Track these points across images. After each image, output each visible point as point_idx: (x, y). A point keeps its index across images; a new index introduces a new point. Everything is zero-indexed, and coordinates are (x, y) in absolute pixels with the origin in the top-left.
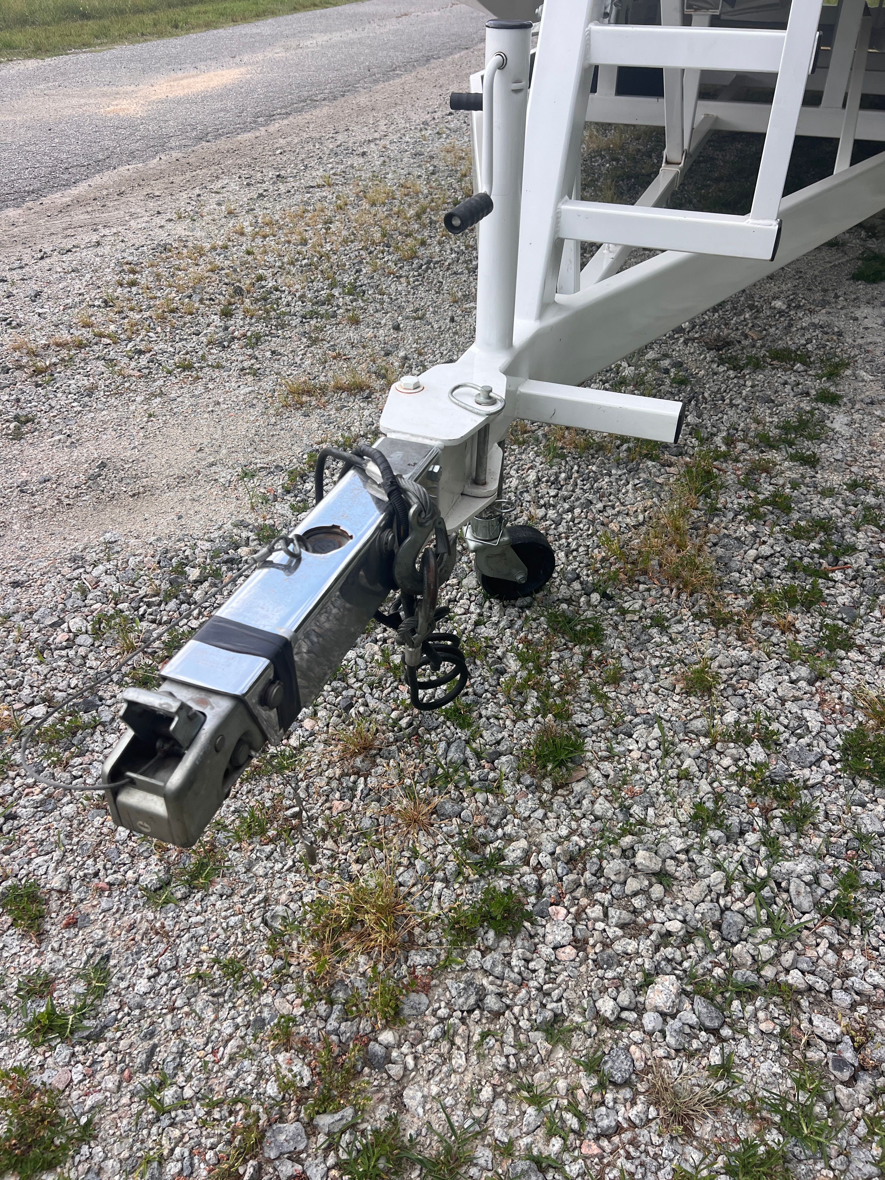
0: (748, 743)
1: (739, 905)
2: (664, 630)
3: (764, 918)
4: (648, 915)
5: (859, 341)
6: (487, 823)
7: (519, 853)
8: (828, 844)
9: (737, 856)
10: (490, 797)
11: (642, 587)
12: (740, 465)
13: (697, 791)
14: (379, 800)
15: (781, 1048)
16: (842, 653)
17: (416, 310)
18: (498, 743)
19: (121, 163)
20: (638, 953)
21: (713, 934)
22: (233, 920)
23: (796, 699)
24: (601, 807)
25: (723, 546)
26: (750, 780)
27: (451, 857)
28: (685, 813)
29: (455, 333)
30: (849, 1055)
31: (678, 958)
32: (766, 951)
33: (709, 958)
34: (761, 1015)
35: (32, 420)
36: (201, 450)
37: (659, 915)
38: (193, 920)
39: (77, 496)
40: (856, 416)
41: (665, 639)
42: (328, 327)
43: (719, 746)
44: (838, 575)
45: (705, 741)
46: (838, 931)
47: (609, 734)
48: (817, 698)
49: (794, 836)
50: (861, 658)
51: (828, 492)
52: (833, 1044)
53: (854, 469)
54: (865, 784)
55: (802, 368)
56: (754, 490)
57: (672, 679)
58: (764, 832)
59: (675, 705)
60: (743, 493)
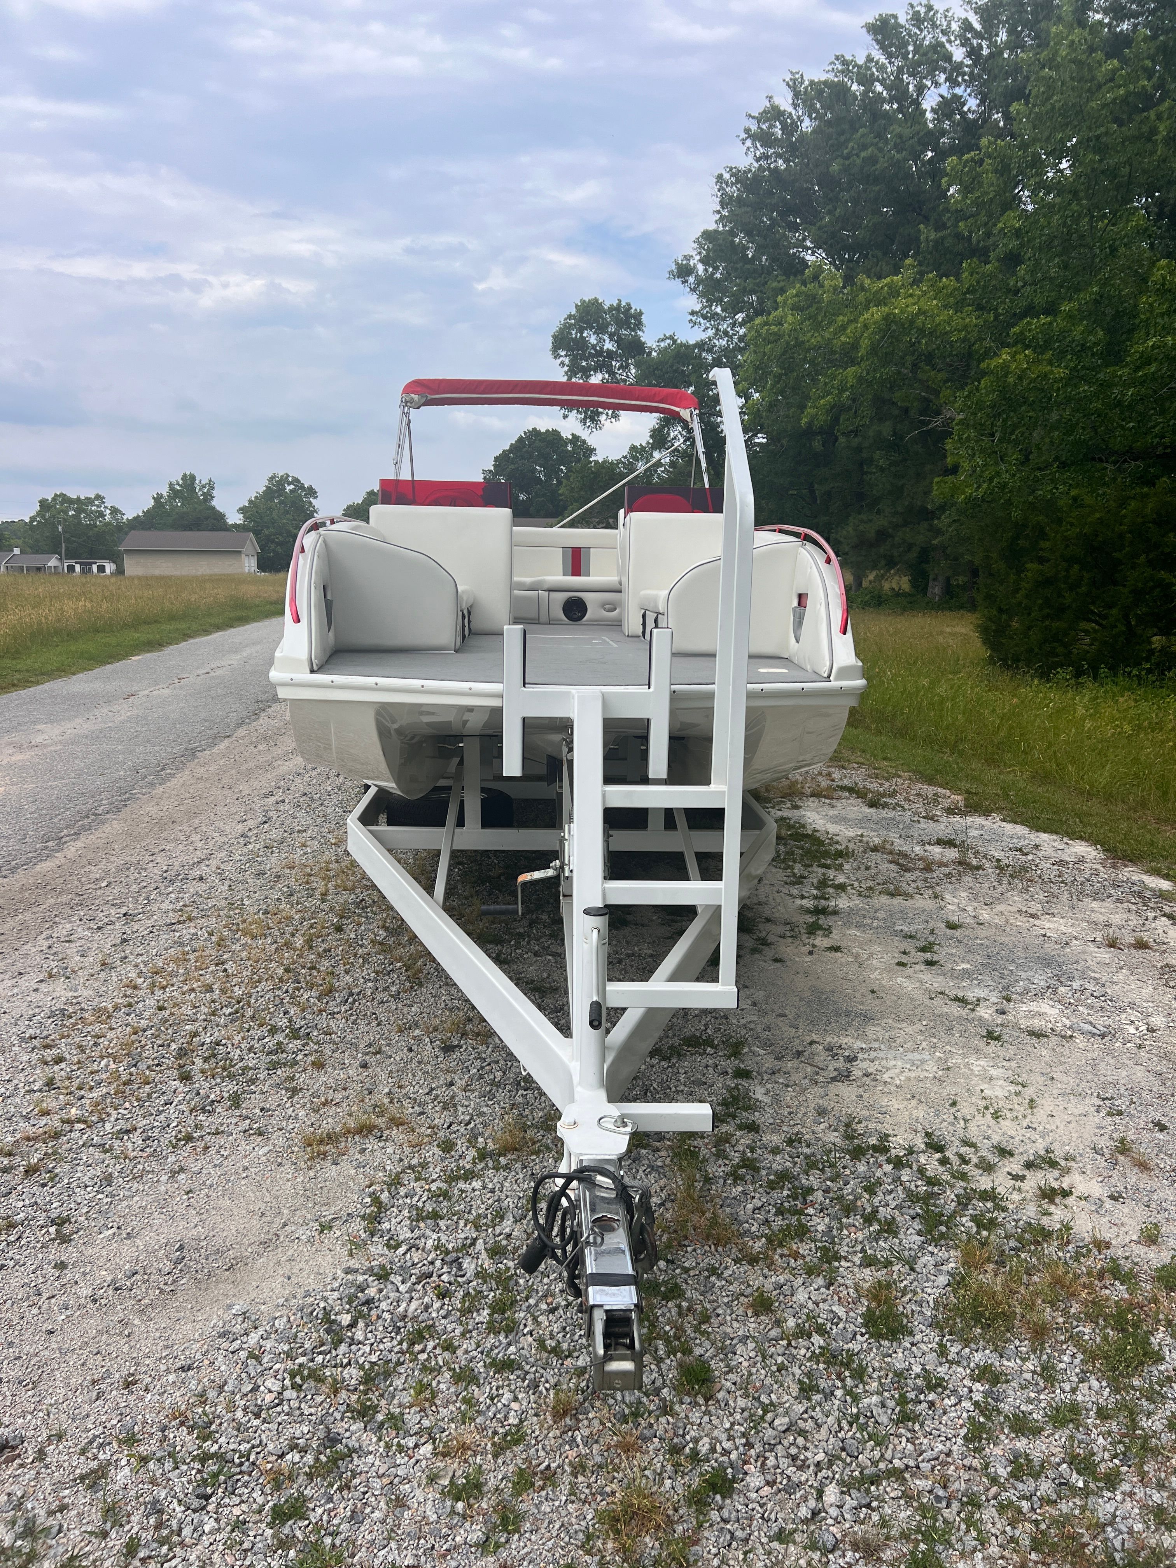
0: (809, 1336)
1: (850, 1434)
2: (719, 1277)
3: (866, 1437)
4: (802, 1457)
5: (743, 1022)
6: (676, 1435)
7: (707, 1446)
8: (881, 1384)
9: (835, 1407)
10: (670, 1418)
11: (689, 1249)
12: (706, 1141)
13: (794, 1376)
14: (597, 1442)
15: (906, 1502)
16: (836, 1264)
17: (370, 1045)
18: (653, 1382)
20: (807, 1480)
21: (844, 1455)
22: (550, 1544)
23: (824, 1301)
24: (742, 1403)
25: (728, 1206)
26: (822, 1359)
27: (665, 1463)
28: (795, 1389)
29: (419, 1062)
30: (941, 1493)
31: (831, 1475)
32: (877, 1454)
33: (847, 1470)
34: (888, 1489)
35: (68, 1221)
36: (263, 1215)
37: (809, 1454)
38: (523, 1552)
39: (174, 1281)
40: (769, 1086)
41: (724, 1282)
42: (297, 1075)
43: (793, 1343)
44: (811, 1211)
45: (784, 1343)
46: (909, 1430)
47: (722, 1356)
48: (836, 1298)
49: (861, 1386)
50: (849, 1264)
51: (776, 1151)
52: (930, 1492)
53: (785, 1128)
54: (886, 1343)
55: (712, 1051)
56: (726, 1158)
57: (741, 1309)
58: (844, 1387)
59: (753, 1325)
60: (720, 1162)
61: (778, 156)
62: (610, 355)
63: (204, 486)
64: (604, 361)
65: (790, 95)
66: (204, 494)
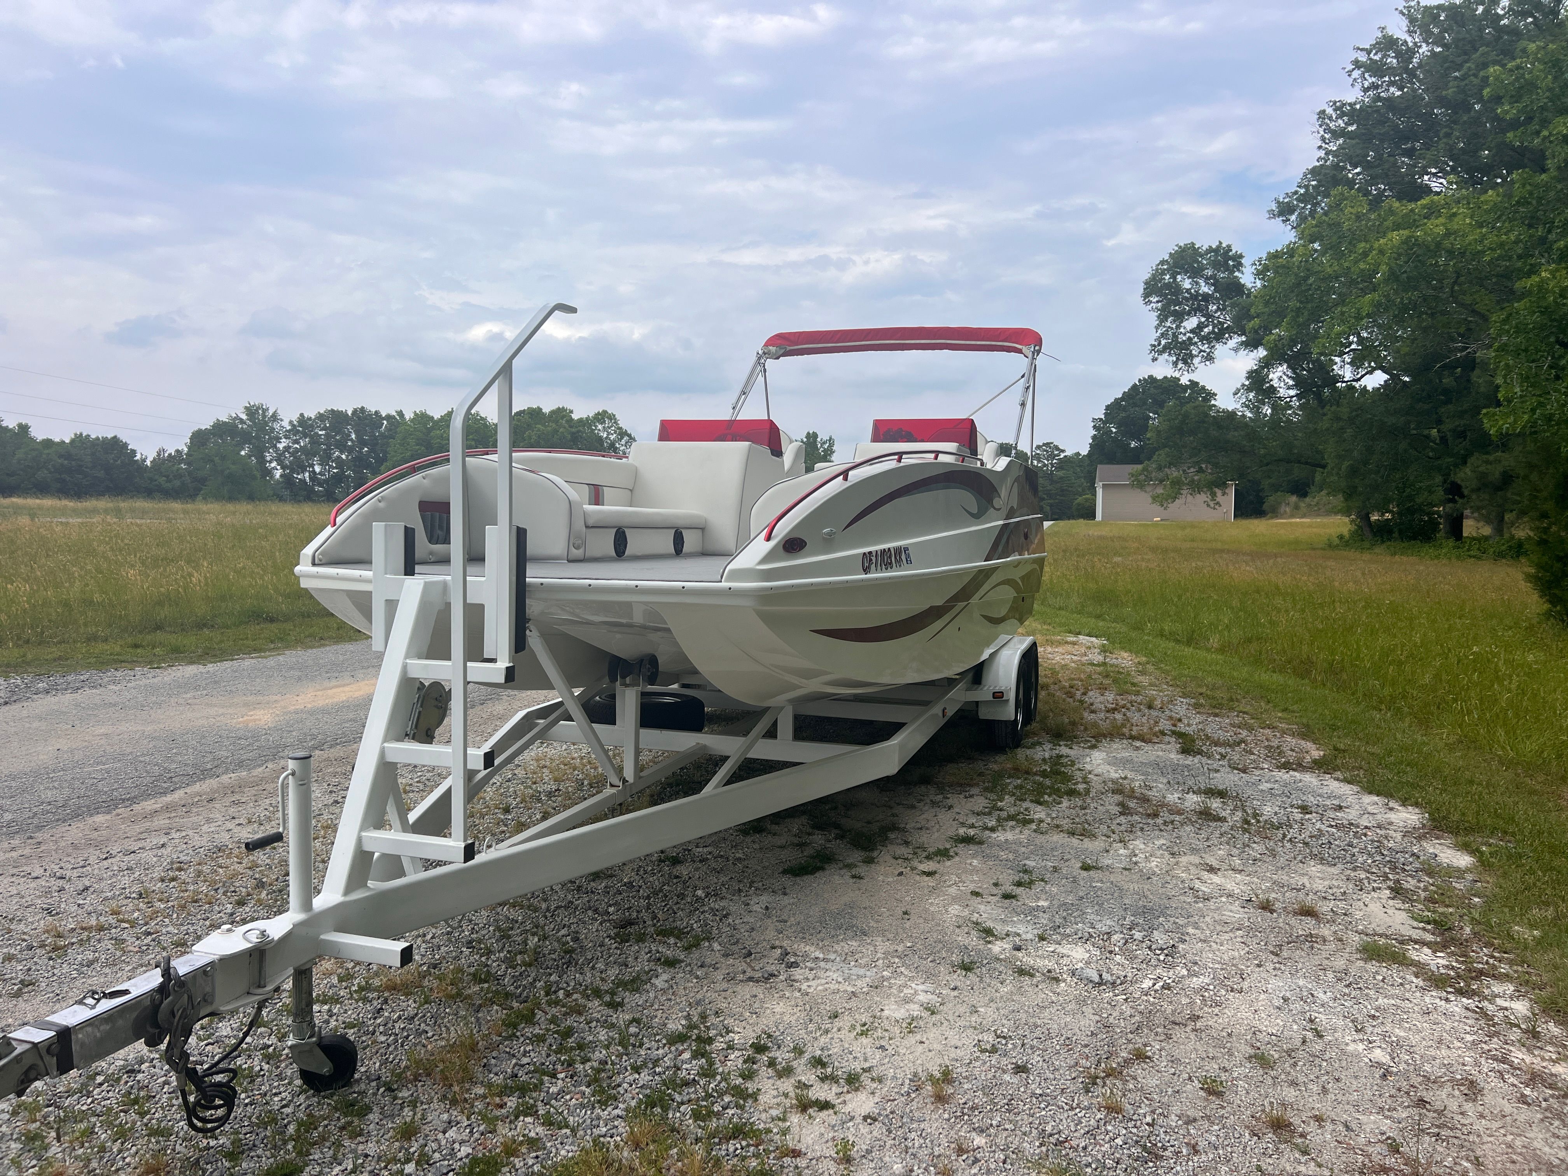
2: (414, 1108)
5: (737, 921)
11: (421, 1084)
16: (523, 1119)
19: (226, 772)
23: (464, 1142)
35: (34, 984)
43: (390, 1166)
44: (562, 1075)
48: (479, 1142)
50: (533, 1121)
55: (674, 941)
56: (556, 1024)
60: (545, 1026)
61: (1391, 83)
62: (1206, 298)
63: (825, 443)
64: (1199, 304)
65: (1404, 23)
66: (825, 451)
